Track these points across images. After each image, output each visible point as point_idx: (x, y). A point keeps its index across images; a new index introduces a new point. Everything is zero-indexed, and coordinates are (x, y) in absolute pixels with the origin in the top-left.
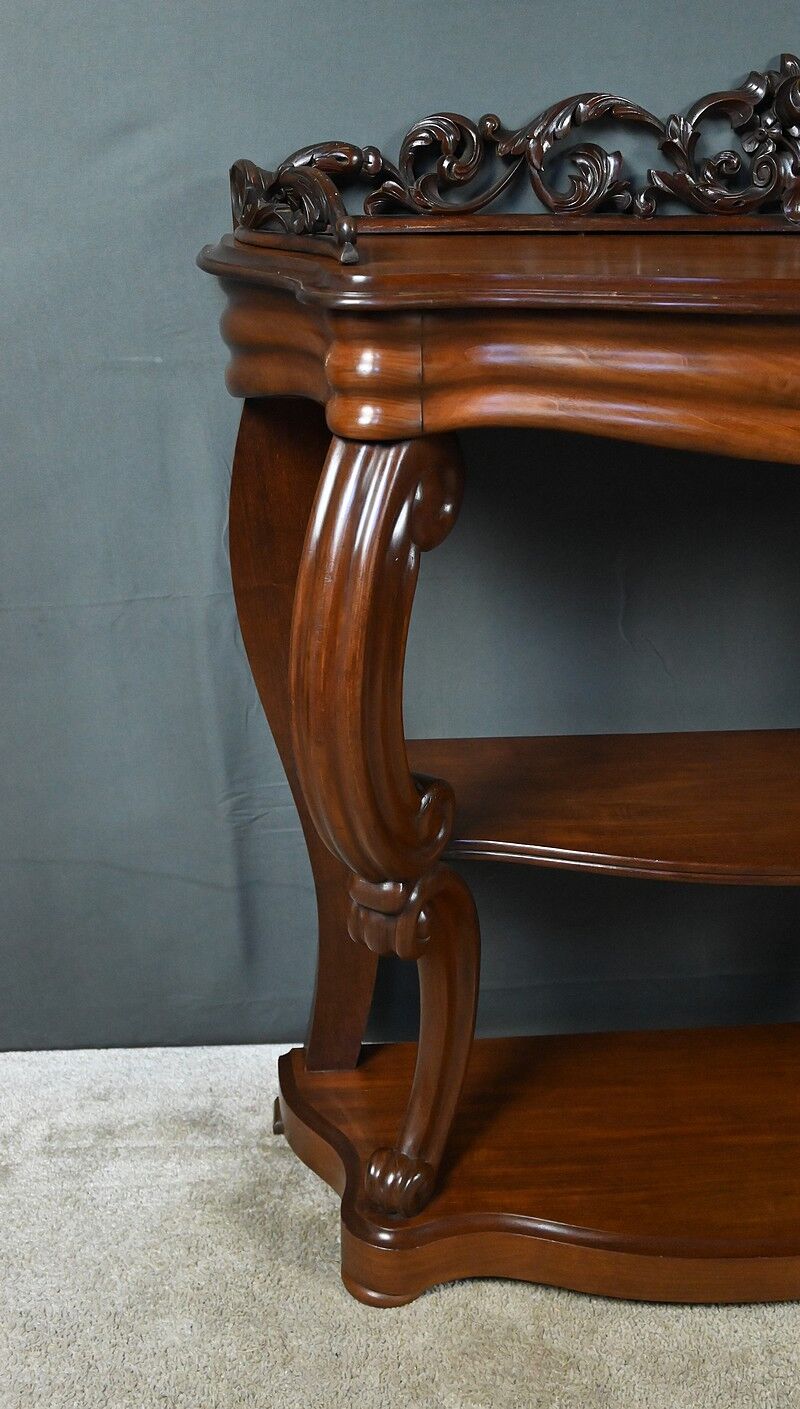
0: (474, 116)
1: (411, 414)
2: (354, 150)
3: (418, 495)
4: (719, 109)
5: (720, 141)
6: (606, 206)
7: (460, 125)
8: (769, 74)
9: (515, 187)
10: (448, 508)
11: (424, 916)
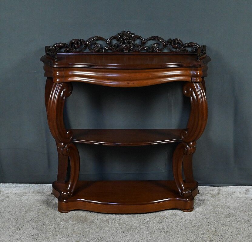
0: (79, 39)
1: (63, 80)
2: (62, 44)
3: (65, 89)
4: (114, 38)
5: (115, 42)
6: (98, 51)
7: (77, 40)
8: (121, 33)
9: (85, 48)
10: (70, 92)
11: (68, 150)
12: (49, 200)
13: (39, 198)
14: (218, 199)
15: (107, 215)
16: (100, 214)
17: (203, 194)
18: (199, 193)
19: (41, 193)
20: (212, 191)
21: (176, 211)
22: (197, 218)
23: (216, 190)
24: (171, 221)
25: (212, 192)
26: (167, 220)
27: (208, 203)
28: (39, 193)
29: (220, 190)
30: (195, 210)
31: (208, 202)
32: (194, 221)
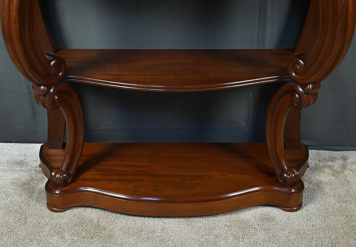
11: (56, 97)
12: (33, 180)
13: (16, 175)
14: (345, 180)
15: (138, 218)
16: (125, 216)
17: (316, 169)
18: (308, 167)
19: (21, 163)
20: (332, 161)
21: (269, 209)
22: (311, 227)
23: (338, 159)
24: (262, 235)
25: (332, 164)
26: (252, 231)
27: (327, 189)
28: (17, 163)
29: (345, 159)
30: (305, 208)
31: (328, 187)
32: (307, 234)
